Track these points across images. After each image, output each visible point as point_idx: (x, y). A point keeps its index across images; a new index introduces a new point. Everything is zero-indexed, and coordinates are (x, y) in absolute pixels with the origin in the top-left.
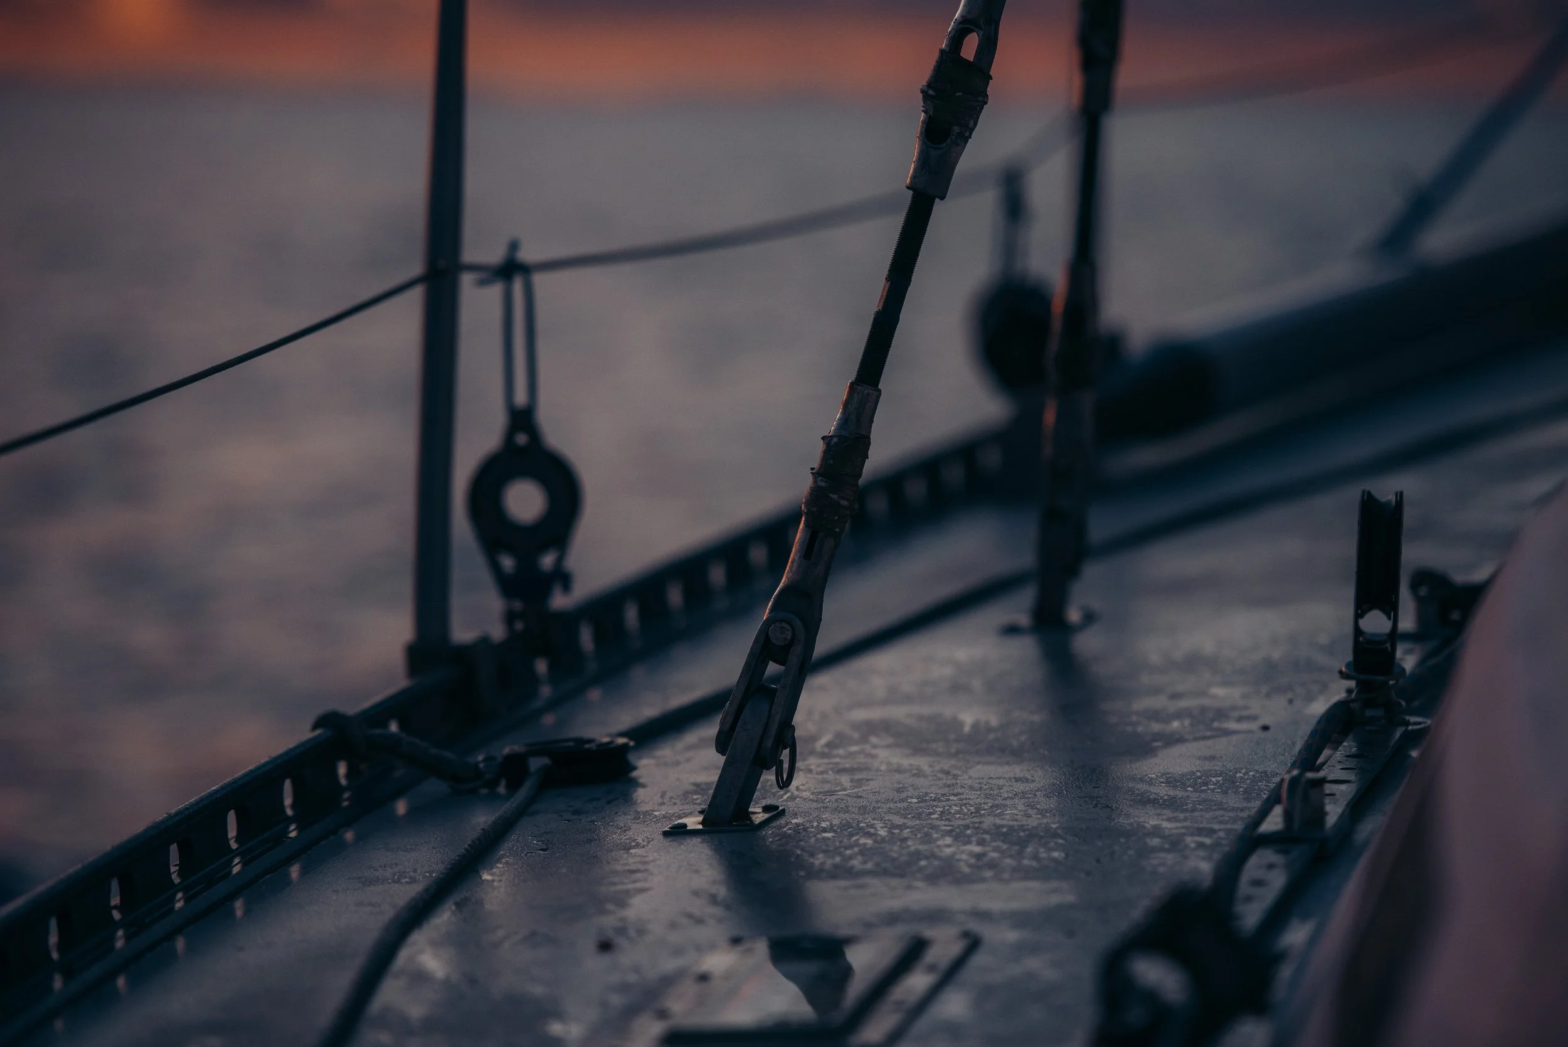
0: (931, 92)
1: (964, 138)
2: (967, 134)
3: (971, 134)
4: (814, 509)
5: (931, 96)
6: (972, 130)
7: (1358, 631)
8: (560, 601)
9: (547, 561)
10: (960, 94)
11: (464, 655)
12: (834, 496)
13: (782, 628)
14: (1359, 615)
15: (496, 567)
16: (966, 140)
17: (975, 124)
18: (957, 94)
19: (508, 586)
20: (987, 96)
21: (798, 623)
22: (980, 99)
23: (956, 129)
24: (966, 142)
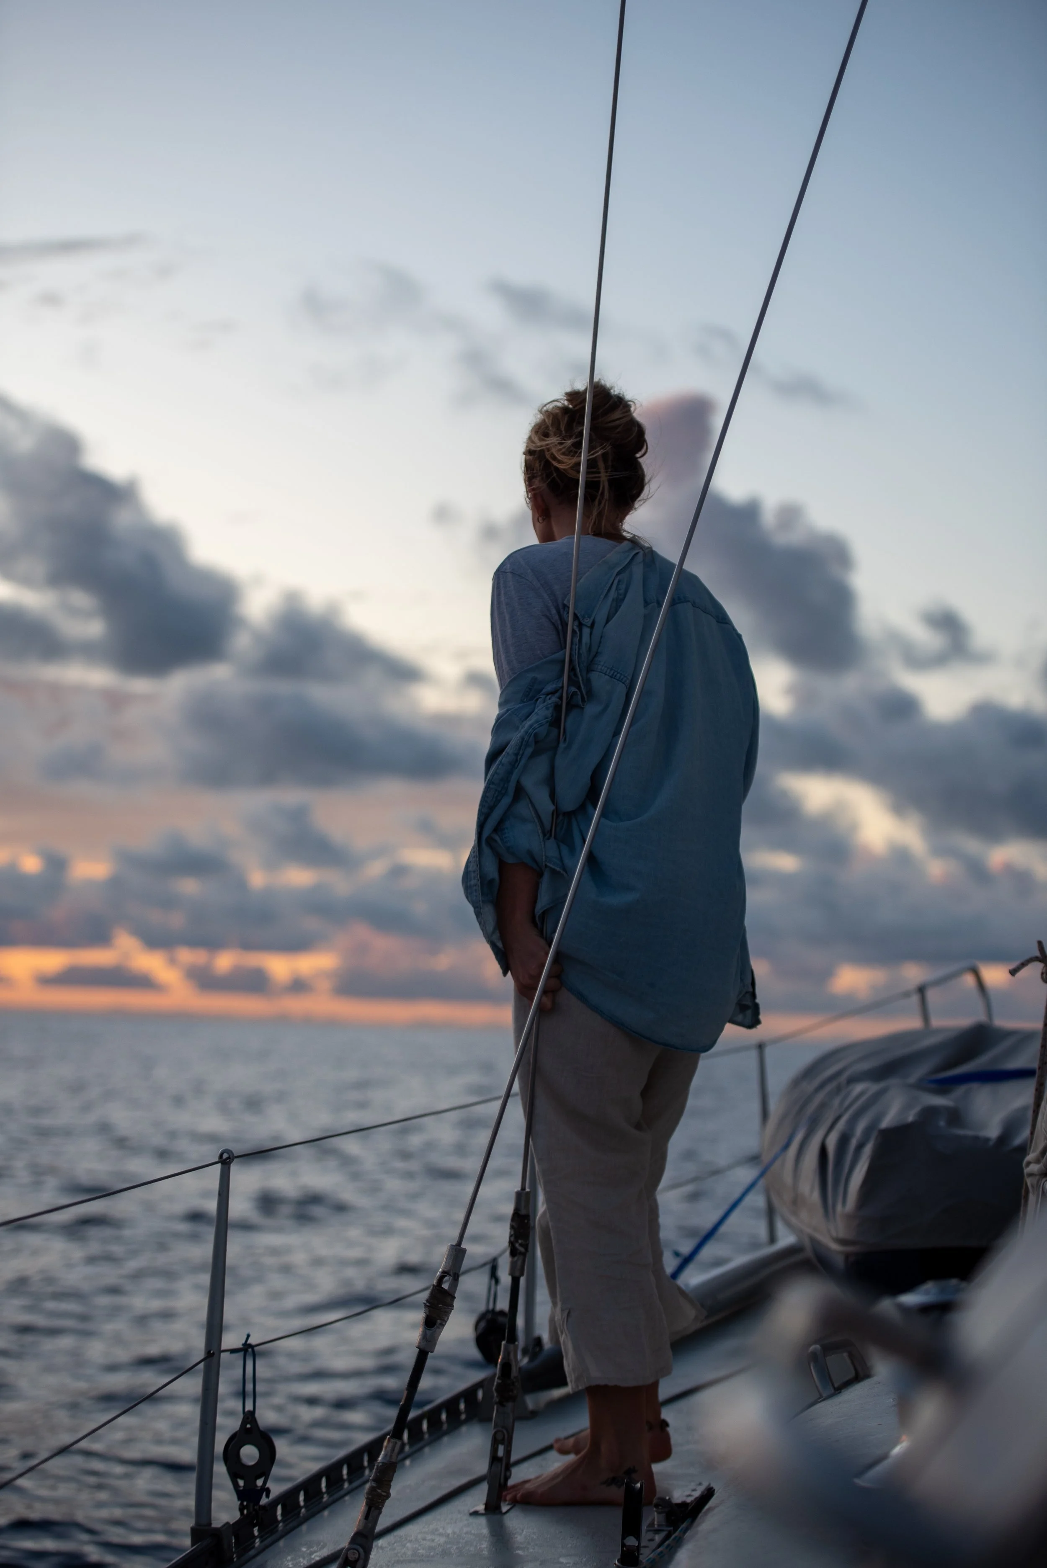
0: (428, 1304)
1: (442, 1325)
2: (444, 1324)
3: (446, 1323)
4: (370, 1497)
5: (428, 1306)
6: (446, 1322)
7: (623, 1545)
8: (264, 1501)
9: (259, 1483)
10: (441, 1305)
11: (217, 1534)
12: (379, 1491)
13: (354, 1552)
14: (623, 1538)
15: (236, 1485)
16: (443, 1326)
17: (448, 1319)
18: (440, 1305)
19: (241, 1494)
20: (453, 1306)
21: (361, 1550)
22: (450, 1308)
23: (439, 1321)
24: (443, 1327)
